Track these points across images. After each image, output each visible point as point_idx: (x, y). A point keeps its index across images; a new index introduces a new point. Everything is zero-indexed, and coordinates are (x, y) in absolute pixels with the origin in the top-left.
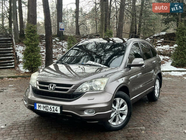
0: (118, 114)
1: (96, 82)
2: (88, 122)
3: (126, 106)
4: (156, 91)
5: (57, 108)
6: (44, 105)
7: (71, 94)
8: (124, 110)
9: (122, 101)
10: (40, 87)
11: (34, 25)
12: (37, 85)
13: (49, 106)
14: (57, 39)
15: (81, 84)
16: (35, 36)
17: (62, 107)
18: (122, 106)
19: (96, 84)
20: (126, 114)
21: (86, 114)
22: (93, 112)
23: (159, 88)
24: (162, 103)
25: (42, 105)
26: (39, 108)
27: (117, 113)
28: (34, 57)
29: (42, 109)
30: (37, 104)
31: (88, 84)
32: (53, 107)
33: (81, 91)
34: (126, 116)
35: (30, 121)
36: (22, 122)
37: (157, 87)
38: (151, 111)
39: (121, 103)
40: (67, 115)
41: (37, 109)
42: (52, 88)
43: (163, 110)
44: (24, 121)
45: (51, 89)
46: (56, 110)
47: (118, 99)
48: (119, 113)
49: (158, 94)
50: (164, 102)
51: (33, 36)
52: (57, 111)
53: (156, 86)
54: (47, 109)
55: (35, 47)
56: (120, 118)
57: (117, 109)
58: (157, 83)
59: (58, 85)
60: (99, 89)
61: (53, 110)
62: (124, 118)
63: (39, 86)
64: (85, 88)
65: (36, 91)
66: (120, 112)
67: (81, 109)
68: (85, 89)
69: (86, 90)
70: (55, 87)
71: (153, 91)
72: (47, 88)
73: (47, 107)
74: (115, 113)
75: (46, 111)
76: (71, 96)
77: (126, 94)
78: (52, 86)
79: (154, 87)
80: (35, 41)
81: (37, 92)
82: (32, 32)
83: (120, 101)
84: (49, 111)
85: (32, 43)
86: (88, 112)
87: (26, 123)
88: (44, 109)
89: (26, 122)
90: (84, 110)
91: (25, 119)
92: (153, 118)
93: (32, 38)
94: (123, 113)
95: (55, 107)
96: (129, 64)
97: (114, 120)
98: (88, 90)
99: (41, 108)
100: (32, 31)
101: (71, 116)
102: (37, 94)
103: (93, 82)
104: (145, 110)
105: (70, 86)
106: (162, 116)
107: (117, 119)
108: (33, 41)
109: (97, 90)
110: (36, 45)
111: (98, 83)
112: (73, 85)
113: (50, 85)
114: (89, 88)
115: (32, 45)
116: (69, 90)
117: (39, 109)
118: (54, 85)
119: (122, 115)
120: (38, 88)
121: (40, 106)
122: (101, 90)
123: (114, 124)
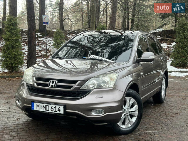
0: (128, 116)
1: (104, 78)
2: (95, 124)
3: (136, 106)
4: (163, 92)
5: (60, 107)
6: (44, 105)
7: (76, 92)
8: (134, 111)
9: (133, 100)
10: (38, 84)
11: (15, 17)
12: (34, 82)
13: (50, 106)
14: (39, 35)
15: (87, 81)
16: (16, 29)
17: (65, 107)
18: (132, 106)
19: (104, 80)
20: (137, 115)
21: (94, 114)
22: (102, 113)
23: (165, 88)
24: (170, 105)
25: (41, 105)
26: (38, 108)
27: (126, 114)
28: (15, 54)
29: (41, 110)
30: (35, 103)
31: (95, 80)
32: (55, 107)
33: (87, 88)
34: (136, 118)
35: (22, 125)
36: (13, 126)
37: (163, 88)
38: (159, 114)
39: (131, 103)
40: (71, 117)
41: (35, 109)
42: (53, 85)
43: (173, 112)
44: (16, 126)
45: (51, 86)
46: (58, 110)
47: (128, 98)
48: (128, 114)
49: (164, 95)
50: (172, 104)
51: (14, 29)
52: (60, 111)
53: (162, 86)
54: (48, 109)
55: (16, 42)
56: (130, 120)
57: (126, 110)
58: (164, 82)
59: (60, 81)
60: (108, 86)
61: (55, 110)
62: (134, 119)
63: (36, 83)
64: (91, 84)
65: (32, 88)
66: (130, 113)
67: (88, 108)
68: (91, 86)
69: (93, 87)
70: (57, 83)
71: (160, 91)
72: (47, 85)
73: (48, 107)
74: (125, 115)
75: (46, 111)
76: (76, 94)
77: (137, 93)
78: (53, 82)
79: (161, 88)
80: (16, 36)
81: (34, 89)
82: (12, 25)
83: (130, 101)
84: (50, 111)
85: (12, 37)
86: (96, 112)
87: (18, 128)
88: (44, 109)
89: (17, 126)
90: (91, 110)
91: (16, 123)
92: (163, 121)
93: (12, 32)
94: (133, 115)
95: (58, 107)
96: (137, 59)
97: (124, 123)
98: (95, 87)
99: (39, 108)
100: (12, 23)
101: (76, 117)
102: (34, 92)
103: (101, 78)
104: (152, 112)
105: (75, 82)
106: (173, 119)
107: (127, 121)
108: (14, 36)
109: (106, 87)
110: (17, 41)
111: (106, 79)
112: (78, 81)
113: (50, 81)
114: (97, 85)
115: (12, 40)
116: (74, 87)
117: (38, 110)
118: (55, 81)
119: (132, 116)
120: (35, 84)
121: (38, 106)
122: (110, 87)
123: (124, 126)
